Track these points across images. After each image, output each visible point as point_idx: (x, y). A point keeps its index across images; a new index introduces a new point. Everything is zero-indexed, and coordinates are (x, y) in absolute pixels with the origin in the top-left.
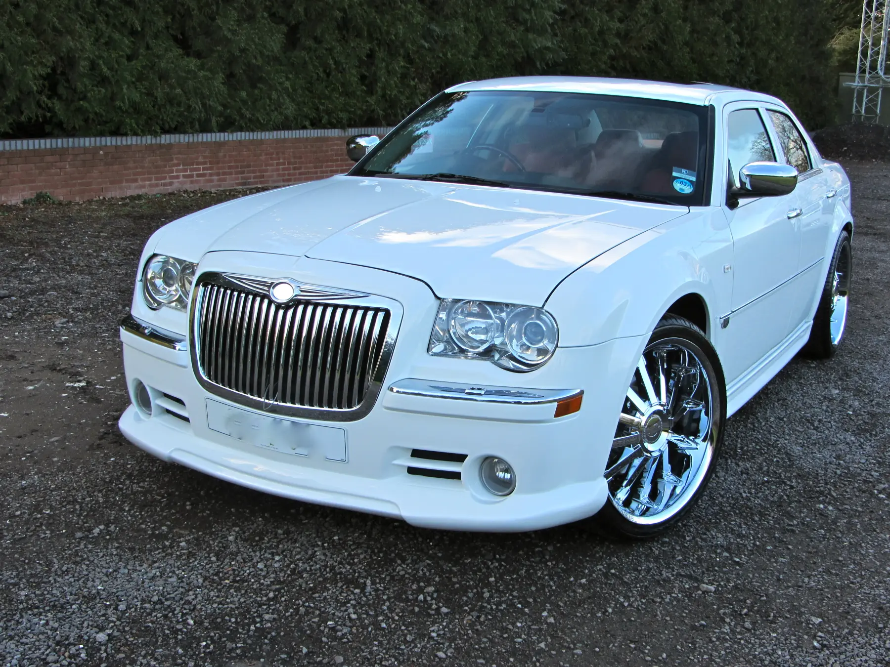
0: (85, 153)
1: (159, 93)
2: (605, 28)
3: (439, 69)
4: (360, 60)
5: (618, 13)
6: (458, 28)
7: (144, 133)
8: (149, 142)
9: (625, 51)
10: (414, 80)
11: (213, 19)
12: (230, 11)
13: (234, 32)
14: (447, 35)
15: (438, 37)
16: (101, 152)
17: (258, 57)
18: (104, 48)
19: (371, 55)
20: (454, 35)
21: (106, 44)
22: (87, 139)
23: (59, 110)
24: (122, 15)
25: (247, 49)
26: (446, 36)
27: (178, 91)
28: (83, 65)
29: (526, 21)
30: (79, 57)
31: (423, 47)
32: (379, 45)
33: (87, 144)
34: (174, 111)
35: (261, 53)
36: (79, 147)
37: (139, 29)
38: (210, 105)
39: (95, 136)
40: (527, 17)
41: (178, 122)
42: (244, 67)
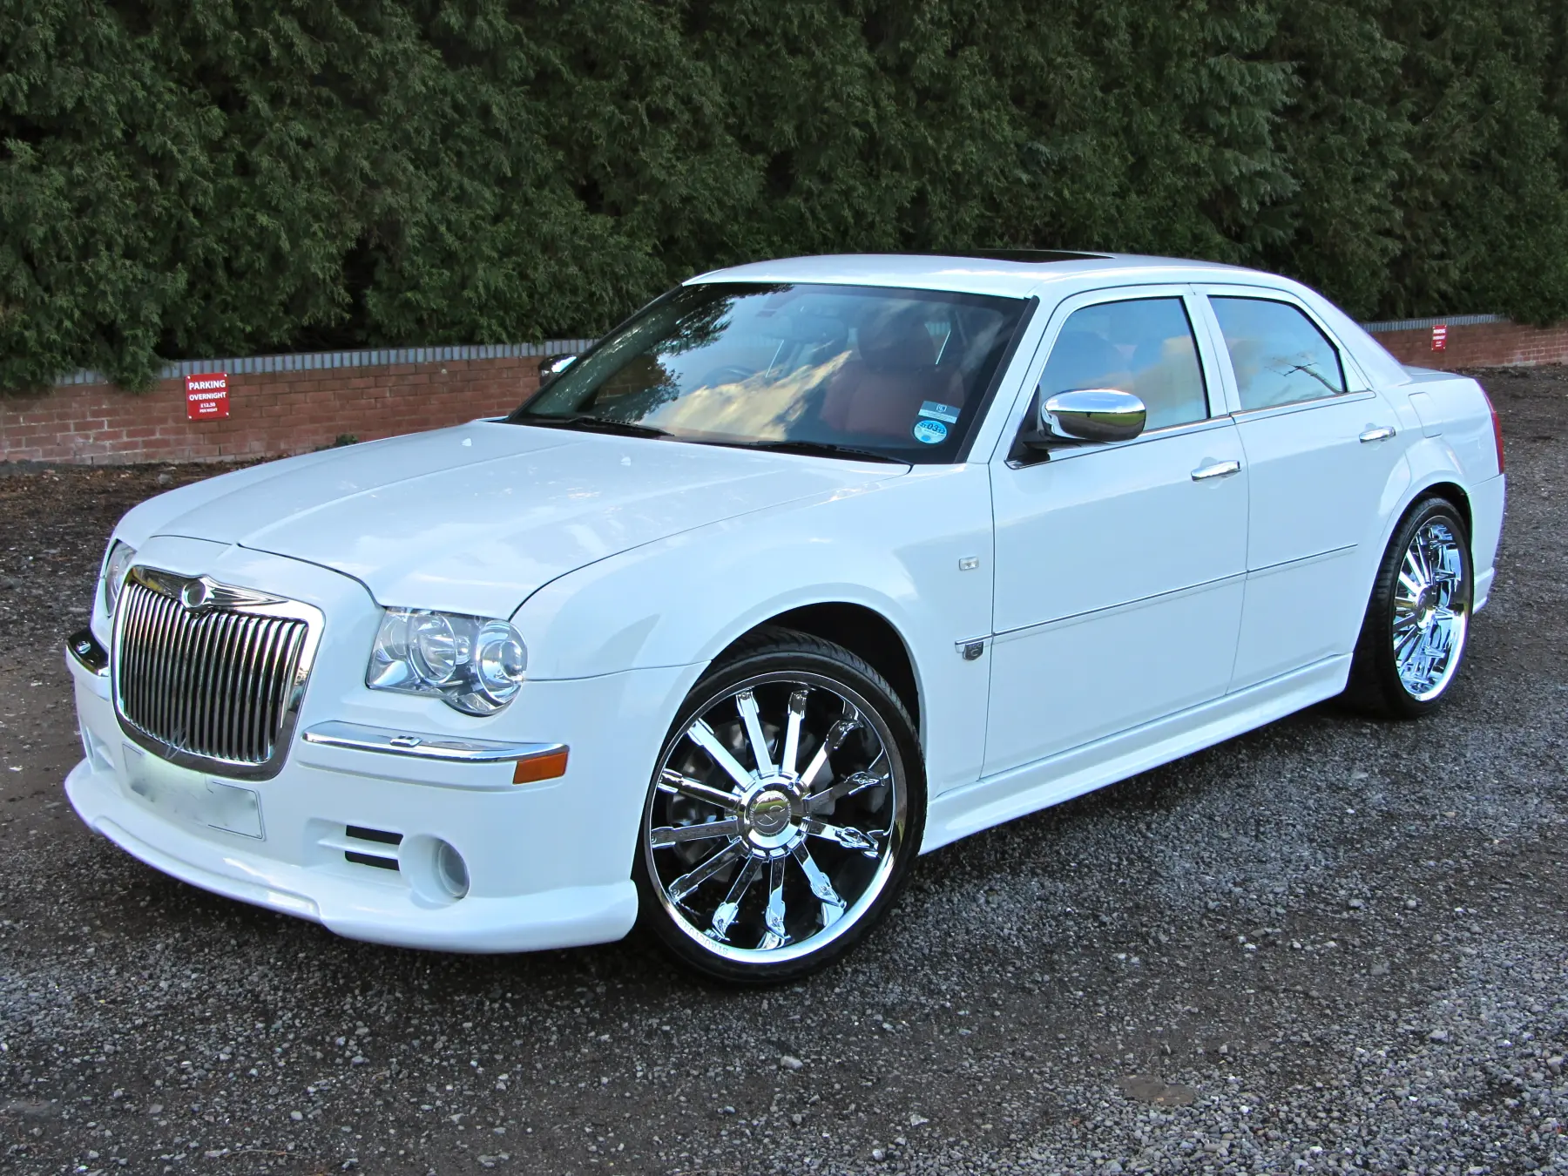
0: (416, 373)
1: (540, 275)
2: (1381, 133)
3: (1047, 219)
4: (901, 209)
5: (1408, 106)
6: (1084, 146)
7: (513, 339)
8: (525, 353)
9: (1420, 172)
10: (1001, 237)
11: (635, 151)
12: (664, 136)
13: (670, 169)
14: (1064, 159)
15: (1048, 163)
16: (444, 371)
17: (715, 207)
18: (452, 206)
19: (920, 199)
20: (1076, 158)
21: (456, 200)
22: (421, 351)
23: (375, 305)
24: (482, 152)
25: (694, 198)
26: (1062, 161)
27: (573, 270)
28: (412, 235)
29: (1220, 127)
30: (406, 222)
31: (1019, 180)
32: (933, 182)
33: (420, 359)
34: (566, 303)
35: (720, 203)
36: (407, 362)
37: (510, 175)
38: (627, 291)
39: (433, 344)
40: (1223, 120)
41: (573, 319)
42: (689, 226)
